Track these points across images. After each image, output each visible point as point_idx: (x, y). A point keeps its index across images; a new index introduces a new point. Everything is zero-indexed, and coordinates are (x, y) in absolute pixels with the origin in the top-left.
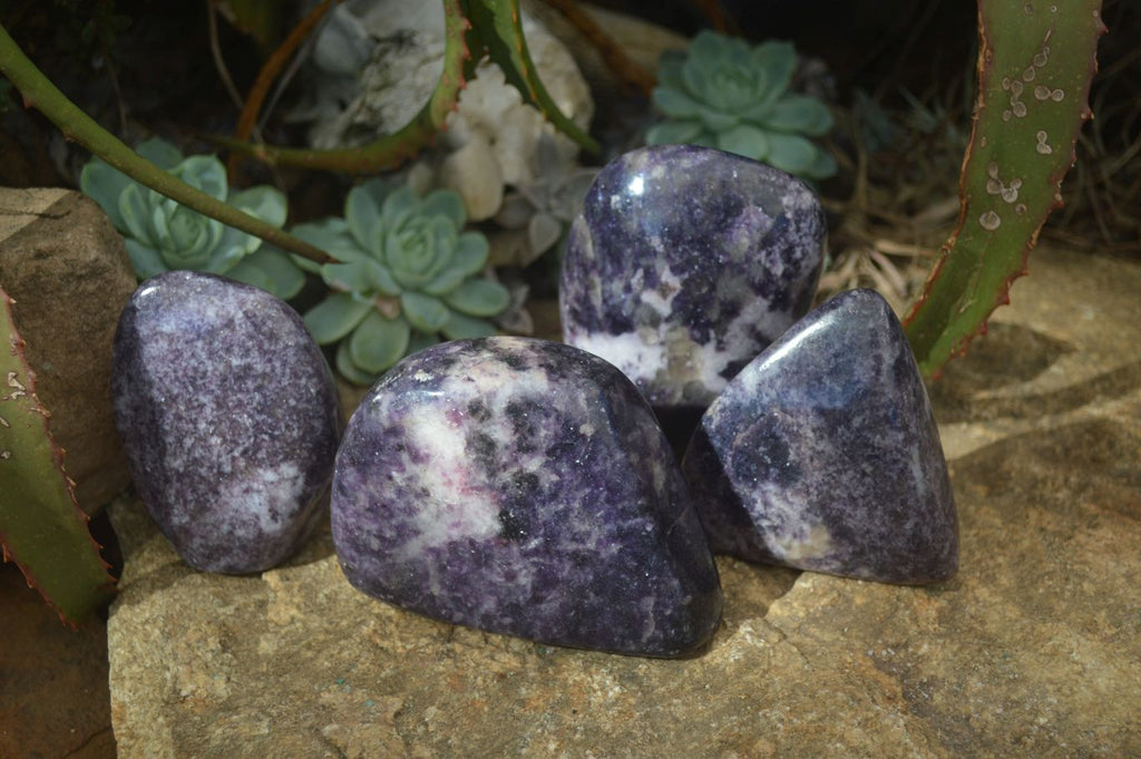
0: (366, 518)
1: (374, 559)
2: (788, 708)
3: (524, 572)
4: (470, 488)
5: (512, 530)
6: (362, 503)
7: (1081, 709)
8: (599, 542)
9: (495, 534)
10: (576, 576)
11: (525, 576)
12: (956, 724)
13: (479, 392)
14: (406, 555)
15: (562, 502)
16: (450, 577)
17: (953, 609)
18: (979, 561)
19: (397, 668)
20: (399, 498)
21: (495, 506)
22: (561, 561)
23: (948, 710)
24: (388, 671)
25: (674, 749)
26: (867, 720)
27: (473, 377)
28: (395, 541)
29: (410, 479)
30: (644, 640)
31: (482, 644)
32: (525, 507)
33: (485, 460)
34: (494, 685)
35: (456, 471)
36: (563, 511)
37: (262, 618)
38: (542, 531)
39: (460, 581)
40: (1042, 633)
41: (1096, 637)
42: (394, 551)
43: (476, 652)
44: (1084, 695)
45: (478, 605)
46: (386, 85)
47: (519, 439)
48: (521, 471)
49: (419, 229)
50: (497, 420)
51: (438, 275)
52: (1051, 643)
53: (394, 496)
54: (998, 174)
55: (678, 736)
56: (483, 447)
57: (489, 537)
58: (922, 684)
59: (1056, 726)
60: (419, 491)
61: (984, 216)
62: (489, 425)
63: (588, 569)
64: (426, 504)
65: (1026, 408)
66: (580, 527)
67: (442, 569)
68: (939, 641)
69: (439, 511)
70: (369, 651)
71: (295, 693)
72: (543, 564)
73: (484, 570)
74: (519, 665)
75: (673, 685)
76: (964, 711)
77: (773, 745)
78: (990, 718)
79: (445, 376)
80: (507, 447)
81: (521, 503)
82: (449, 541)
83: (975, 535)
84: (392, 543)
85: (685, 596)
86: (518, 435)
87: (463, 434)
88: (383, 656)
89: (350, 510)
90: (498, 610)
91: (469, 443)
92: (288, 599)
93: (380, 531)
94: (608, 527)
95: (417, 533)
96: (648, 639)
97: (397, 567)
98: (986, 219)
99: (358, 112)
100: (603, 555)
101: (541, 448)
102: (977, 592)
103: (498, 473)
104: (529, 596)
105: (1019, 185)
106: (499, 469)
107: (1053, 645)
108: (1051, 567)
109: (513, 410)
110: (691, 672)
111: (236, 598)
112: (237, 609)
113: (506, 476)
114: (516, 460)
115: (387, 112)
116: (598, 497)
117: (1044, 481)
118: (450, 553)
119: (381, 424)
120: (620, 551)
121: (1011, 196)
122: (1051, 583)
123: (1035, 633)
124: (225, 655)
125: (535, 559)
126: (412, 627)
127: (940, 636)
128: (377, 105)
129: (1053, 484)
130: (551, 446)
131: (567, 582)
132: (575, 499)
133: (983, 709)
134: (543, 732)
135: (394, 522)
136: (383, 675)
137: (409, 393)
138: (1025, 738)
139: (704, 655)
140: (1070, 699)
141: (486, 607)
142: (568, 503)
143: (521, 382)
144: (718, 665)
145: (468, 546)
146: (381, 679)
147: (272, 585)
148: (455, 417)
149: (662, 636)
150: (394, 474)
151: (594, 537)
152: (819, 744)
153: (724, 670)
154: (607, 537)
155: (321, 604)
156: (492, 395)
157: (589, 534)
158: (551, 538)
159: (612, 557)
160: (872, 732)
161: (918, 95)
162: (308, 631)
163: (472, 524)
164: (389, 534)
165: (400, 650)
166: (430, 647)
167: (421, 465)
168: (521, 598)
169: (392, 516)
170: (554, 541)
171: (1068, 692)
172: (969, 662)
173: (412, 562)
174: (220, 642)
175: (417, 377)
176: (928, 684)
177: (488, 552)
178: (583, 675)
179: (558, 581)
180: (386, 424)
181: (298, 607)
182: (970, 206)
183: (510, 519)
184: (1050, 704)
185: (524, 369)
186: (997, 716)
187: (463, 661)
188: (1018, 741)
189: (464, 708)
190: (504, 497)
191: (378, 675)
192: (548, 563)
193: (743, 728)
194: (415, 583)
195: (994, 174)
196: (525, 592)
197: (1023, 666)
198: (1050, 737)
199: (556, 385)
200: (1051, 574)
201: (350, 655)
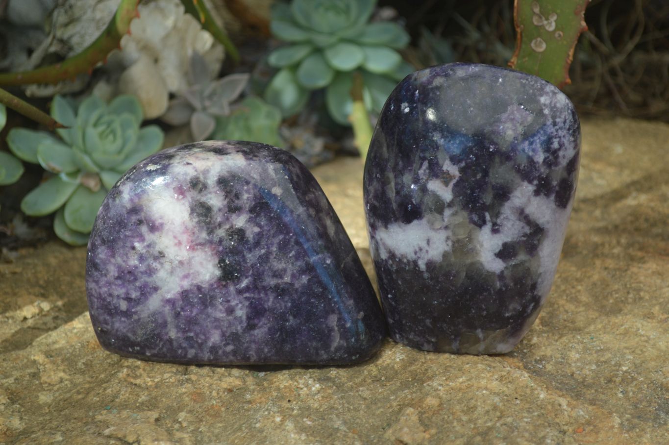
0: (116, 285)
1: (123, 319)
2: (444, 378)
3: (240, 306)
4: (195, 246)
5: (228, 274)
6: (112, 274)
7: (651, 360)
8: (293, 276)
9: (216, 278)
10: (278, 305)
11: (241, 309)
12: (565, 379)
13: (196, 171)
14: (149, 309)
15: (264, 248)
16: (183, 321)
17: (551, 317)
18: (564, 291)
19: (150, 395)
20: (141, 263)
21: (215, 256)
22: (266, 294)
23: (558, 372)
24: (143, 397)
25: (366, 415)
26: (502, 377)
27: (190, 162)
28: (139, 299)
29: (149, 246)
30: (332, 349)
31: (211, 374)
32: (237, 254)
33: (205, 222)
34: (226, 396)
35: (184, 233)
36: (264, 254)
37: (37, 382)
38: (251, 272)
39: (192, 322)
40: (616, 323)
41: (654, 321)
42: (139, 308)
43: (208, 379)
44: (651, 352)
45: (207, 339)
46: (72, 21)
47: (229, 202)
48: (232, 227)
49: (109, 124)
50: (211, 190)
51: (127, 158)
52: (623, 327)
53: (137, 262)
54: (540, 11)
55: (368, 407)
56: (202, 211)
57: (213, 281)
58: (536, 361)
59: (635, 370)
60: (156, 254)
61: (534, 42)
62: (206, 195)
63: (286, 298)
64: (162, 264)
65: (582, 206)
66: (278, 265)
67: (177, 315)
68: (544, 335)
69: (172, 268)
70: (126, 387)
71: (75, 419)
72: (253, 298)
73: (209, 310)
74: (241, 383)
75: (358, 381)
76: (569, 371)
77: (438, 400)
78: (588, 373)
79: (169, 164)
80: (220, 210)
81: (234, 251)
82: (181, 291)
83: (559, 277)
84: (138, 302)
85: (358, 312)
86: (227, 200)
87: (187, 204)
88: (137, 389)
89: (102, 283)
90: (222, 341)
91: (193, 210)
92: (55, 368)
93: (127, 293)
94: (299, 263)
95: (156, 289)
96: (336, 348)
97: (141, 321)
98: (535, 43)
99: (51, 44)
100: (297, 285)
101: (246, 208)
102: (566, 308)
103: (215, 231)
104: (245, 325)
105: (555, 18)
106: (216, 228)
107: (625, 328)
108: (616, 287)
109: (223, 182)
110: (369, 371)
111: (13, 373)
112: (16, 379)
113: (221, 233)
114: (228, 219)
115: (75, 40)
116: (289, 241)
117: (603, 245)
118: (183, 300)
119: (124, 207)
120: (309, 281)
121: (551, 26)
122: (617, 295)
123: (611, 323)
124: (14, 406)
125: (247, 295)
126: (156, 370)
127: (544, 332)
128: (65, 37)
129: (610, 245)
130: (252, 205)
131: (272, 310)
132: (272, 244)
133: (582, 369)
134: (269, 413)
135: (138, 284)
136: (140, 400)
137: (144, 179)
138: (614, 379)
139: (377, 361)
140: (641, 356)
141: (212, 340)
142: (268, 248)
143: (226, 162)
144: (388, 365)
145: (197, 292)
146: (139, 403)
147: (41, 361)
148: (180, 191)
149: (345, 344)
150: (137, 245)
151: (289, 272)
152: (470, 394)
153: (393, 367)
154: (298, 271)
155: (81, 369)
156: (206, 172)
157: (285, 270)
158: (258, 277)
159: (303, 286)
160: (507, 383)
161: (469, 20)
162: (75, 385)
163: (198, 273)
164: (134, 295)
165: (150, 383)
166: (173, 378)
167: (157, 233)
168: (239, 328)
169: (136, 279)
170: (260, 279)
171: (640, 352)
172: (567, 343)
173: (154, 314)
174: (9, 398)
175: (148, 168)
176: (541, 360)
177: (212, 293)
178: (290, 382)
179: (265, 311)
180: (129, 206)
181: (64, 371)
182: (523, 35)
183: (226, 265)
184: (628, 360)
185: (227, 154)
186: (593, 371)
187: (199, 384)
188: (610, 381)
189: (206, 411)
190: (221, 248)
191: (136, 401)
192: (256, 296)
193: (414, 395)
194: (156, 332)
195: (537, 10)
196: (241, 322)
197: (606, 343)
198: (632, 377)
199: (252, 162)
200: (617, 291)
201: (112, 391)
